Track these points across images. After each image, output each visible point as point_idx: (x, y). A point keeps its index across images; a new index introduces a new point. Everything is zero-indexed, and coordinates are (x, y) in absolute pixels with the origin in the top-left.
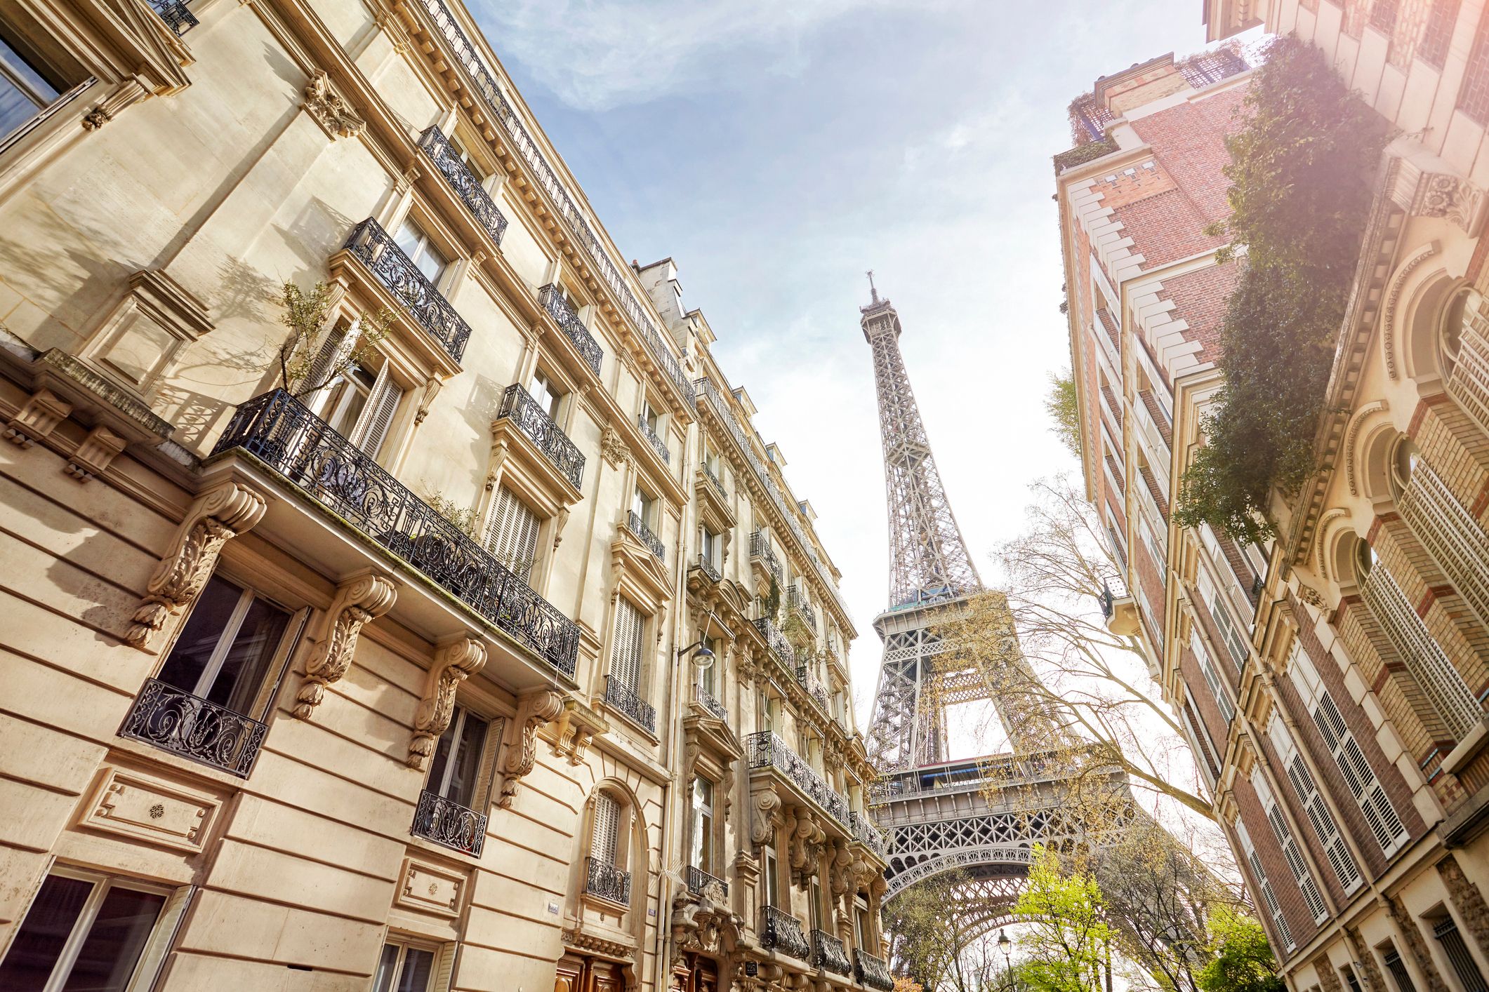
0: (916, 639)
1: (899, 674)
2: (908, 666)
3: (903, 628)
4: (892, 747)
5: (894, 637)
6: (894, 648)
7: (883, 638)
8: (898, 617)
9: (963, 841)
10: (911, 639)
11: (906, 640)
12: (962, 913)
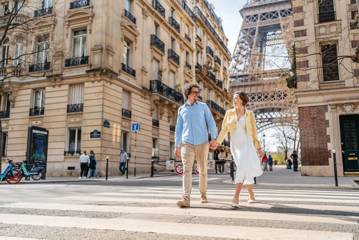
0: (257, 18)
1: (248, 34)
2: (252, 30)
3: (252, 13)
4: (241, 63)
5: (248, 17)
6: (247, 22)
7: (243, 17)
8: (251, 8)
9: (264, 100)
10: (255, 18)
11: (253, 18)
12: (260, 122)
